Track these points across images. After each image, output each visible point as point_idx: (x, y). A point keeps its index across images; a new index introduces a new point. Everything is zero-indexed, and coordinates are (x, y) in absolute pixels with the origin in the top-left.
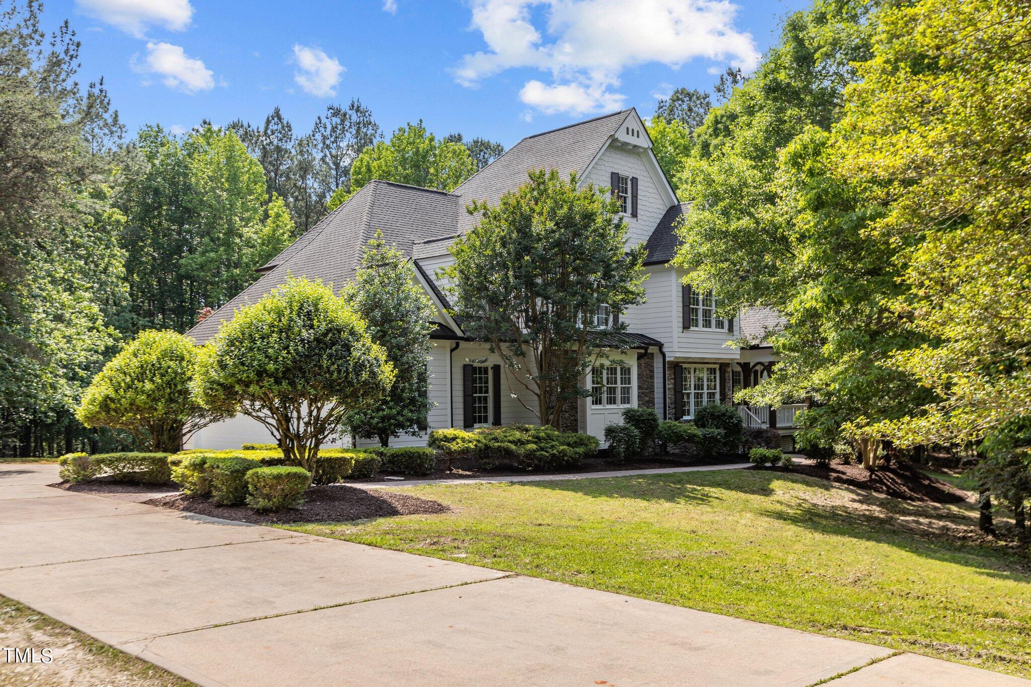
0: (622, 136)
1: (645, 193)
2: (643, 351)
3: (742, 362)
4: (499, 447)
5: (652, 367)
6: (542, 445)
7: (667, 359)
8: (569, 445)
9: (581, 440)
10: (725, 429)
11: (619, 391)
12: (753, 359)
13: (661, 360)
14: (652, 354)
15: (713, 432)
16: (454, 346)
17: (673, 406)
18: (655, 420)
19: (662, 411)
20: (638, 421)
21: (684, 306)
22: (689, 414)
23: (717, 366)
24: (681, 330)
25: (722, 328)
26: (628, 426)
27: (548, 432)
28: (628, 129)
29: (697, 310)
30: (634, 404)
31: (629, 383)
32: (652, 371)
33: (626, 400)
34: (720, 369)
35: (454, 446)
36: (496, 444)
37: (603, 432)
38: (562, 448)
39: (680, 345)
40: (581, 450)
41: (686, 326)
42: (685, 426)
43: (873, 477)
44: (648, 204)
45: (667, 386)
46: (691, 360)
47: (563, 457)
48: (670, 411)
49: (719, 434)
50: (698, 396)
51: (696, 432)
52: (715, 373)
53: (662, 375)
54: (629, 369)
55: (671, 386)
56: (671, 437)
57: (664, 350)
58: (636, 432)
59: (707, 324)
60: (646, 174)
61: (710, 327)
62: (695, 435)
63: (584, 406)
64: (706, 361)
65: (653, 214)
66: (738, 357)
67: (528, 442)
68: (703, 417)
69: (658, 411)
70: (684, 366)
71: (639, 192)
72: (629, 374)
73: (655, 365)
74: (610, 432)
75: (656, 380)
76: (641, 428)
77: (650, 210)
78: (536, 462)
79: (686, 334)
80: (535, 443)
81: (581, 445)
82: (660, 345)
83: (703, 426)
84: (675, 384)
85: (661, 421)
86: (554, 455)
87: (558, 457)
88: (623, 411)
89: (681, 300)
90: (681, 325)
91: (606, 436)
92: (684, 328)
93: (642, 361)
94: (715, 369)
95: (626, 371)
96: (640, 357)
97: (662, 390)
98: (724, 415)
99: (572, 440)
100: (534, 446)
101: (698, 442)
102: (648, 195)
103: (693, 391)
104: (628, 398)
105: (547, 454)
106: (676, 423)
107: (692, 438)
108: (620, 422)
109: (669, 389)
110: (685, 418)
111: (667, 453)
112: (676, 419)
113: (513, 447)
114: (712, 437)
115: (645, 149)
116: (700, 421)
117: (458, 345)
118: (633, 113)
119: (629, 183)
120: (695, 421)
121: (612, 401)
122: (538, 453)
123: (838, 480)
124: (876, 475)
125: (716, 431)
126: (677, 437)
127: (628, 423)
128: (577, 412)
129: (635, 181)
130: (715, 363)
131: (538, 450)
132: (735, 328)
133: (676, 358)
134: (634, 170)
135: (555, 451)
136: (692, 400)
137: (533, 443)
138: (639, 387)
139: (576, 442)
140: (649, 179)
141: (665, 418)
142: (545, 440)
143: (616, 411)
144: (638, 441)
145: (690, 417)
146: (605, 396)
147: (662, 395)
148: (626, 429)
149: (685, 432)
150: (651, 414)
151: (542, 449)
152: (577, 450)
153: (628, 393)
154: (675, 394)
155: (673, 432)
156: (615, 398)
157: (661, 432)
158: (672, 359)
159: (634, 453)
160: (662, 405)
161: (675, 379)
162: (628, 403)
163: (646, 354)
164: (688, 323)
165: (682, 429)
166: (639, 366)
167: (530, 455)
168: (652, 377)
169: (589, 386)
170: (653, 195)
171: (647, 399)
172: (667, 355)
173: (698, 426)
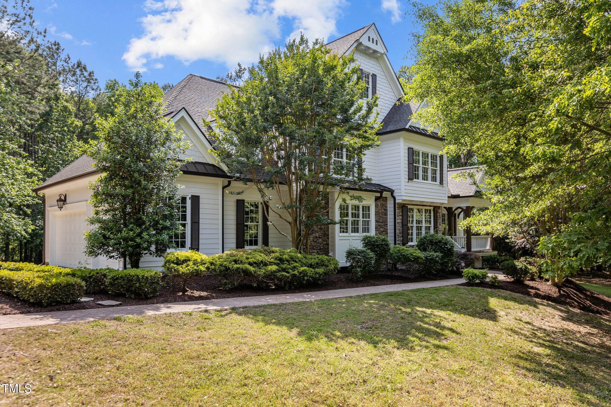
0: (365, 42)
1: (382, 87)
2: (378, 195)
3: (447, 206)
4: (238, 268)
5: (386, 207)
6: (284, 266)
7: (397, 201)
8: (311, 266)
9: (322, 261)
10: (441, 252)
11: (361, 223)
12: (455, 204)
13: (393, 202)
14: (386, 198)
15: (433, 255)
16: (227, 184)
17: (401, 235)
18: (387, 245)
19: (393, 238)
20: (373, 245)
21: (409, 164)
22: (412, 241)
23: (432, 208)
24: (407, 180)
25: (436, 181)
26: (364, 249)
27: (293, 254)
28: (369, 37)
29: (418, 167)
30: (372, 233)
31: (369, 218)
32: (386, 210)
33: (366, 229)
34: (434, 210)
35: (182, 269)
36: (236, 266)
37: (345, 254)
38: (302, 269)
39: (407, 191)
40: (321, 270)
41: (410, 179)
42: (411, 250)
43: (562, 292)
44: (384, 95)
45: (397, 221)
46: (414, 203)
47: (303, 276)
48: (399, 239)
49: (437, 256)
50: (419, 229)
51: (420, 255)
52: (430, 213)
53: (393, 213)
54: (369, 207)
55: (400, 221)
56: (400, 258)
57: (395, 195)
58: (372, 254)
59: (425, 178)
60: (382, 73)
61: (427, 180)
62: (419, 257)
63: (334, 234)
64: (424, 204)
65: (387, 102)
66: (446, 202)
67: (271, 263)
68: (424, 243)
69: (390, 239)
70: (409, 207)
71: (377, 85)
72: (369, 211)
73: (388, 206)
74: (350, 254)
75: (388, 216)
76: (376, 251)
77: (386, 98)
78: (276, 282)
79: (411, 183)
80: (277, 264)
81: (322, 266)
82: (392, 192)
83: (425, 250)
84: (402, 219)
85: (392, 246)
86: (294, 275)
87: (299, 278)
88: (361, 238)
89: (407, 159)
90: (407, 177)
91: (347, 258)
92: (409, 179)
93: (379, 203)
94: (430, 210)
95: (366, 209)
96: (377, 199)
97: (393, 223)
98: (440, 242)
99: (313, 261)
100: (274, 268)
101: (421, 263)
102: (384, 88)
103: (415, 225)
104: (368, 228)
105: (287, 275)
106: (404, 247)
107: (417, 259)
108: (359, 246)
109: (398, 223)
110: (410, 244)
111: (397, 270)
112: (404, 244)
113: (251, 269)
114: (432, 259)
115: (382, 54)
116: (423, 246)
117: (229, 183)
118: (373, 27)
119: (370, 78)
120: (417, 246)
121: (355, 230)
122: (279, 274)
123: (537, 295)
124: (564, 291)
125: (435, 254)
126: (405, 259)
127: (366, 246)
128: (328, 238)
129: (374, 76)
130: (430, 206)
131: (279, 271)
132: (444, 182)
133: (403, 200)
134: (374, 69)
135: (296, 272)
136: (415, 231)
137: (275, 264)
138: (377, 221)
139: (317, 264)
140: (384, 77)
141: (395, 244)
142: (287, 261)
143: (357, 238)
144: (373, 262)
145: (414, 243)
146: (350, 226)
147: (393, 227)
148: (363, 252)
149: (411, 255)
150: (383, 240)
151: (284, 270)
152: (317, 270)
153: (368, 225)
154: (402, 227)
155: (401, 255)
156: (358, 228)
157: (392, 254)
158: (400, 201)
159: (370, 272)
160: (393, 234)
161: (402, 216)
162: (368, 232)
163: (381, 196)
164: (412, 175)
165: (408, 252)
166: (376, 206)
167: (271, 276)
168: (386, 214)
169: (337, 218)
170: (387, 89)
171: (382, 229)
172: (397, 198)
173: (420, 250)
